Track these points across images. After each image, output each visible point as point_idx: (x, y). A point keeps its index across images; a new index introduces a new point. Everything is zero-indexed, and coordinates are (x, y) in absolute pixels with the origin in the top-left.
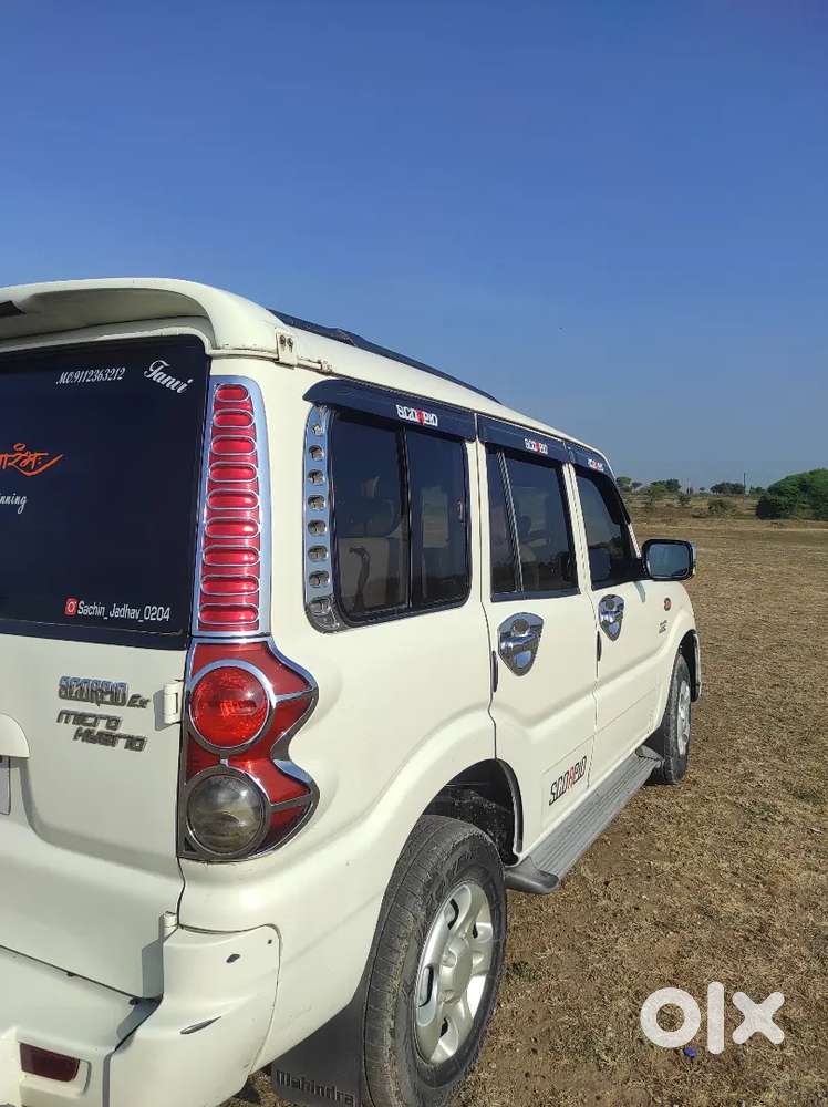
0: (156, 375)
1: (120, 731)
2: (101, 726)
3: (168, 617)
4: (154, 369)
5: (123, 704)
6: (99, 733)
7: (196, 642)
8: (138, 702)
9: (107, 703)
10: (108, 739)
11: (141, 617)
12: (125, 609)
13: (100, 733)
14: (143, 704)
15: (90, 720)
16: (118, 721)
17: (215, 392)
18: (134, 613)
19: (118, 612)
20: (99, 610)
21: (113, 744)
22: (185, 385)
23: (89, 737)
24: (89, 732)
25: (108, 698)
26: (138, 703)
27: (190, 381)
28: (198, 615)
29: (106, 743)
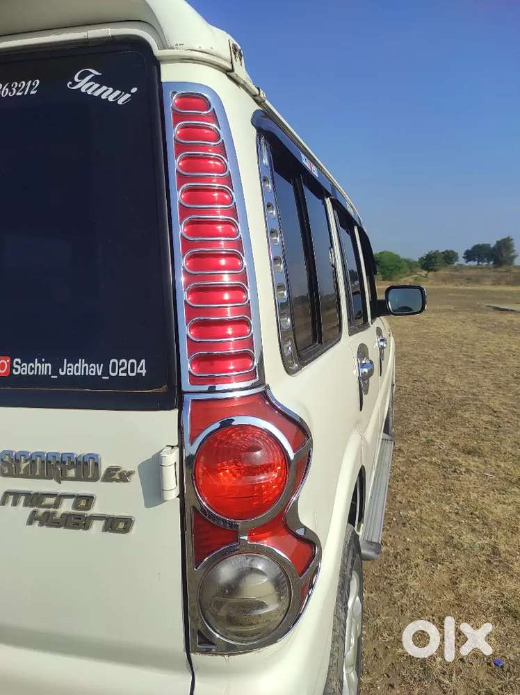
0: (85, 85)
1: (95, 510)
2: (67, 507)
3: (144, 372)
4: (81, 77)
5: (95, 479)
6: (64, 514)
7: (188, 398)
8: (116, 475)
9: (72, 479)
10: (78, 522)
11: (105, 372)
12: (82, 364)
13: (66, 516)
14: (124, 477)
15: (51, 501)
16: (90, 499)
17: (172, 101)
18: (95, 370)
19: (70, 369)
20: (43, 368)
21: (86, 527)
22: (128, 96)
23: (49, 520)
24: (47, 515)
25: (72, 473)
26: (117, 477)
27: (134, 90)
28: (187, 367)
29: (76, 526)
